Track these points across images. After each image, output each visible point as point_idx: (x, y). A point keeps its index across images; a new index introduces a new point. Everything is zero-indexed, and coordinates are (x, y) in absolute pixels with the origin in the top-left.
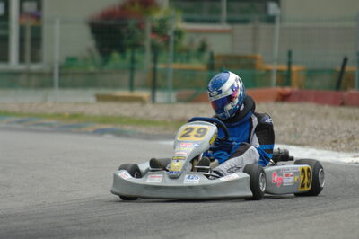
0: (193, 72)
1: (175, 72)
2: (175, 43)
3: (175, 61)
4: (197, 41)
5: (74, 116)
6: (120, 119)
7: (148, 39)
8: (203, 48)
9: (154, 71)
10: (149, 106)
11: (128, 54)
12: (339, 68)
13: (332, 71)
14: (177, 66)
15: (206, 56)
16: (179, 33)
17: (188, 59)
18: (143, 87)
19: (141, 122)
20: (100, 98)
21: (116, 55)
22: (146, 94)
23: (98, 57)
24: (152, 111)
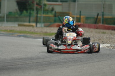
0: (49, 17)
1: (44, 17)
2: (44, 8)
3: (44, 14)
4: (51, 7)
5: (11, 31)
6: (25, 32)
7: (35, 6)
8: (53, 10)
9: (37, 17)
10: (35, 28)
11: (29, 11)
12: (96, 17)
13: (94, 18)
14: (44, 15)
15: (54, 12)
16: (45, 5)
17: (48, 13)
18: (33, 22)
19: (32, 33)
20: (19, 25)
21: (25, 12)
22: (34, 24)
23: (19, 12)
24: (36, 29)
